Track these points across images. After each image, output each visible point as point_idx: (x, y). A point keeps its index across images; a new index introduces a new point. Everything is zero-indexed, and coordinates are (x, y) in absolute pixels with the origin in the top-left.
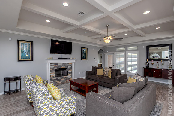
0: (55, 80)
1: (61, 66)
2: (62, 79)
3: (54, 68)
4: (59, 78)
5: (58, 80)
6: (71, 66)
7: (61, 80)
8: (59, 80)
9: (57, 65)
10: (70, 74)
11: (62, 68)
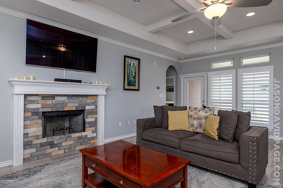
0: (42, 145)
1: (64, 104)
2: (68, 141)
3: (41, 110)
4: (56, 139)
5: (52, 145)
6: (95, 104)
7: (64, 144)
8: (59, 145)
9: (49, 102)
10: (90, 127)
11: (66, 109)
